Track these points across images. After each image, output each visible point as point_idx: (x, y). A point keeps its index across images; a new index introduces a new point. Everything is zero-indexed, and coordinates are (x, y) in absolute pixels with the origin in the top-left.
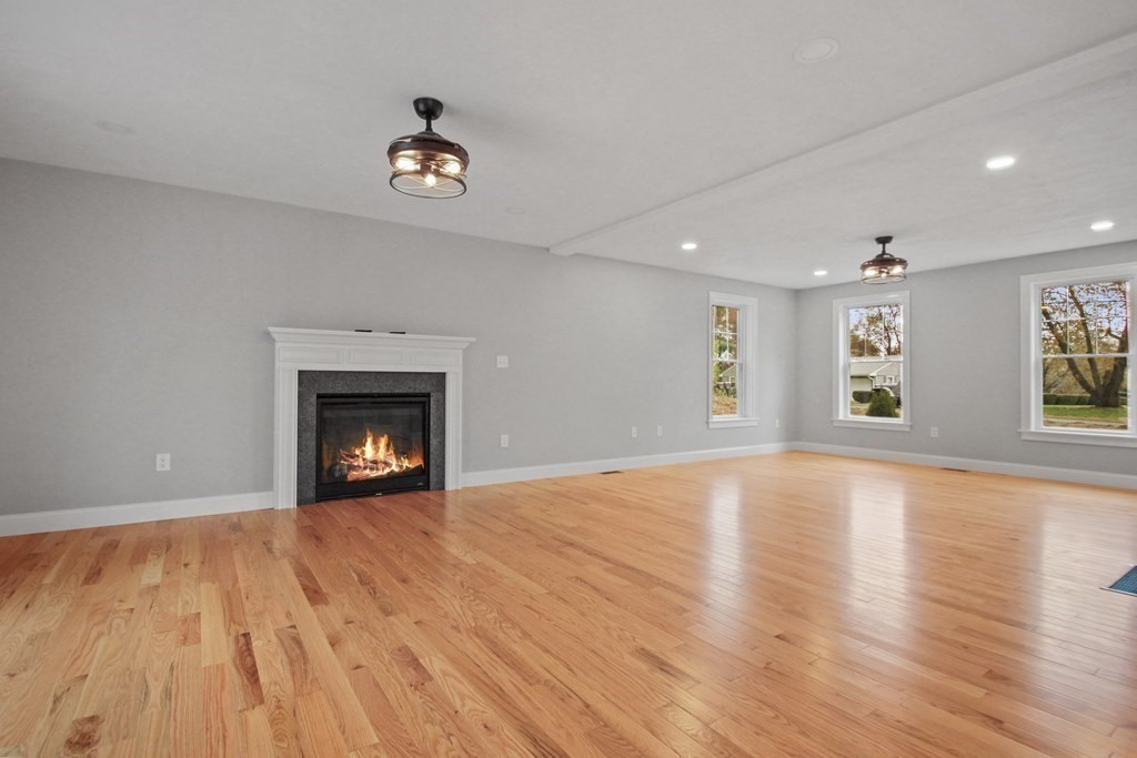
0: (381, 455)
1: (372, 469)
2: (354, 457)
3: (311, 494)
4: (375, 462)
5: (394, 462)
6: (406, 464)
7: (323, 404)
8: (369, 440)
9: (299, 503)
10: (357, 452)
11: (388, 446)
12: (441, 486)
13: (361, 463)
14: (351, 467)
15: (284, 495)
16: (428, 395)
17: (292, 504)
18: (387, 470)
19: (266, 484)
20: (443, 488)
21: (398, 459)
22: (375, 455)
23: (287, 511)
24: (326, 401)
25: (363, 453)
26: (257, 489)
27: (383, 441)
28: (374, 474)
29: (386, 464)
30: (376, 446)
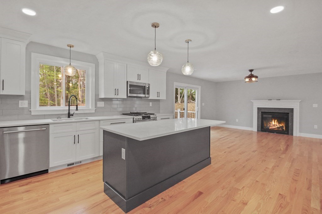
0: (276, 123)
1: (274, 126)
2: (271, 124)
3: (260, 130)
4: (274, 125)
5: (278, 124)
6: (280, 125)
7: (263, 114)
8: (273, 121)
9: (258, 131)
10: (271, 123)
11: (277, 122)
12: (292, 134)
13: (272, 125)
14: (270, 126)
15: (255, 129)
16: (289, 113)
17: (256, 131)
18: (277, 126)
19: (252, 126)
20: (293, 135)
21: (279, 124)
22: (274, 124)
24: (263, 113)
25: (272, 123)
26: (250, 127)
27: (276, 121)
28: (274, 127)
29: (277, 125)
30: (275, 122)
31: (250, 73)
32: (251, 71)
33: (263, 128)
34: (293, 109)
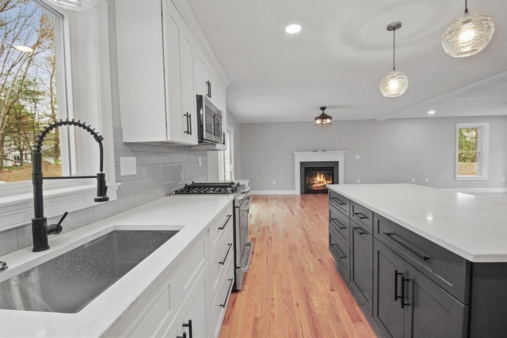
0: (322, 179)
1: (319, 184)
3: (304, 192)
4: (320, 182)
5: (325, 182)
6: (328, 182)
7: (306, 170)
8: (318, 176)
10: (315, 179)
11: (323, 177)
13: (316, 182)
14: (313, 184)
15: (297, 191)
16: (333, 167)
17: (300, 194)
18: (323, 184)
19: (293, 188)
21: (326, 181)
22: (320, 180)
23: (298, 195)
25: (317, 179)
26: (292, 190)
27: (322, 176)
29: (323, 182)
30: (320, 177)
31: (321, 112)
32: (323, 109)
33: (307, 190)
34: (338, 162)
